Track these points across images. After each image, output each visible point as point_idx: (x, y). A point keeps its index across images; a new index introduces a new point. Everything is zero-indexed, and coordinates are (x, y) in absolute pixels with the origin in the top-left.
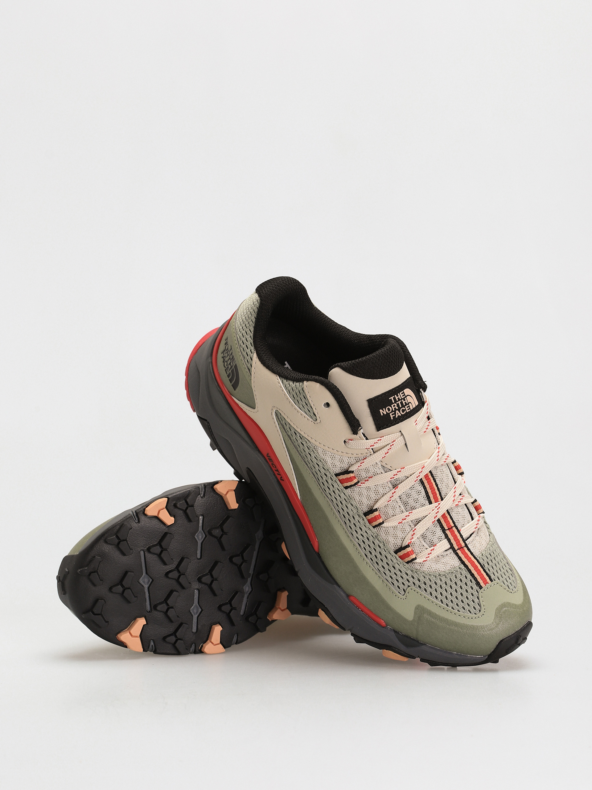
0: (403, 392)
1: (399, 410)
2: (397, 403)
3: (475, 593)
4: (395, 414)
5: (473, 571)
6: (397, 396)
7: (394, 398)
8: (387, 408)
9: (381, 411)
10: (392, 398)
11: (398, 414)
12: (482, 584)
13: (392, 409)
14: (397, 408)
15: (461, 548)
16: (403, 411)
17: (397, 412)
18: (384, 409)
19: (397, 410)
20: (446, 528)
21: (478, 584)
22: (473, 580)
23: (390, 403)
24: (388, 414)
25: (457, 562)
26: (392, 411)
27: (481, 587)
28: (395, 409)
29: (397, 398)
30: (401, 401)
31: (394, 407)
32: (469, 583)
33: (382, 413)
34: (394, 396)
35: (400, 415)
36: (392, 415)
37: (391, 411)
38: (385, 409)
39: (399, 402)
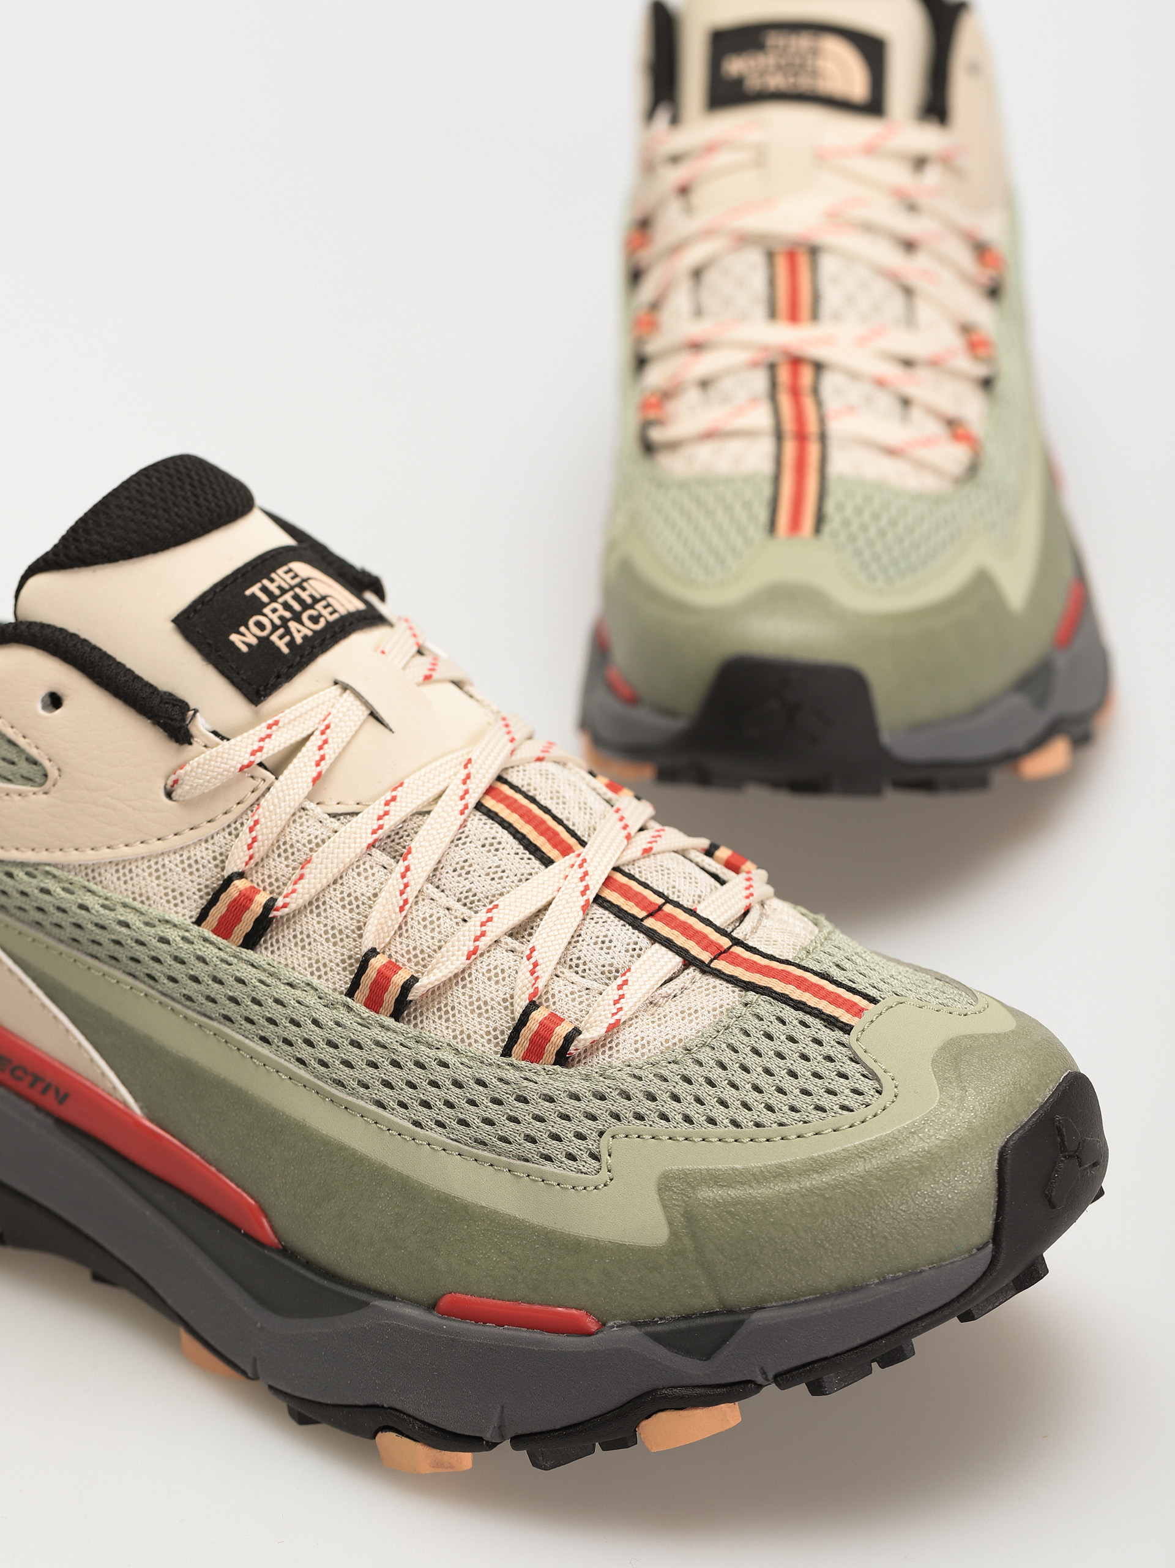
1: (297, 617)
2: (280, 601)
3: (838, 1052)
4: (288, 632)
5: (796, 994)
6: (272, 581)
7: (264, 589)
8: (251, 623)
9: (234, 638)
10: (255, 590)
11: (299, 631)
12: (845, 1017)
13: (271, 621)
14: (288, 615)
15: (721, 953)
16: (315, 620)
17: (293, 625)
18: (243, 630)
19: (289, 620)
20: (641, 914)
21: (831, 1022)
22: (808, 1019)
23: (257, 607)
24: (264, 642)
25: (729, 995)
26: (275, 628)
27: (847, 1029)
28: (281, 618)
29: (272, 587)
30: (293, 593)
31: (277, 615)
32: (799, 1032)
33: (244, 643)
34: (260, 585)
35: (310, 633)
36: (281, 637)
37: (269, 627)
38: (248, 628)
39: (288, 597)
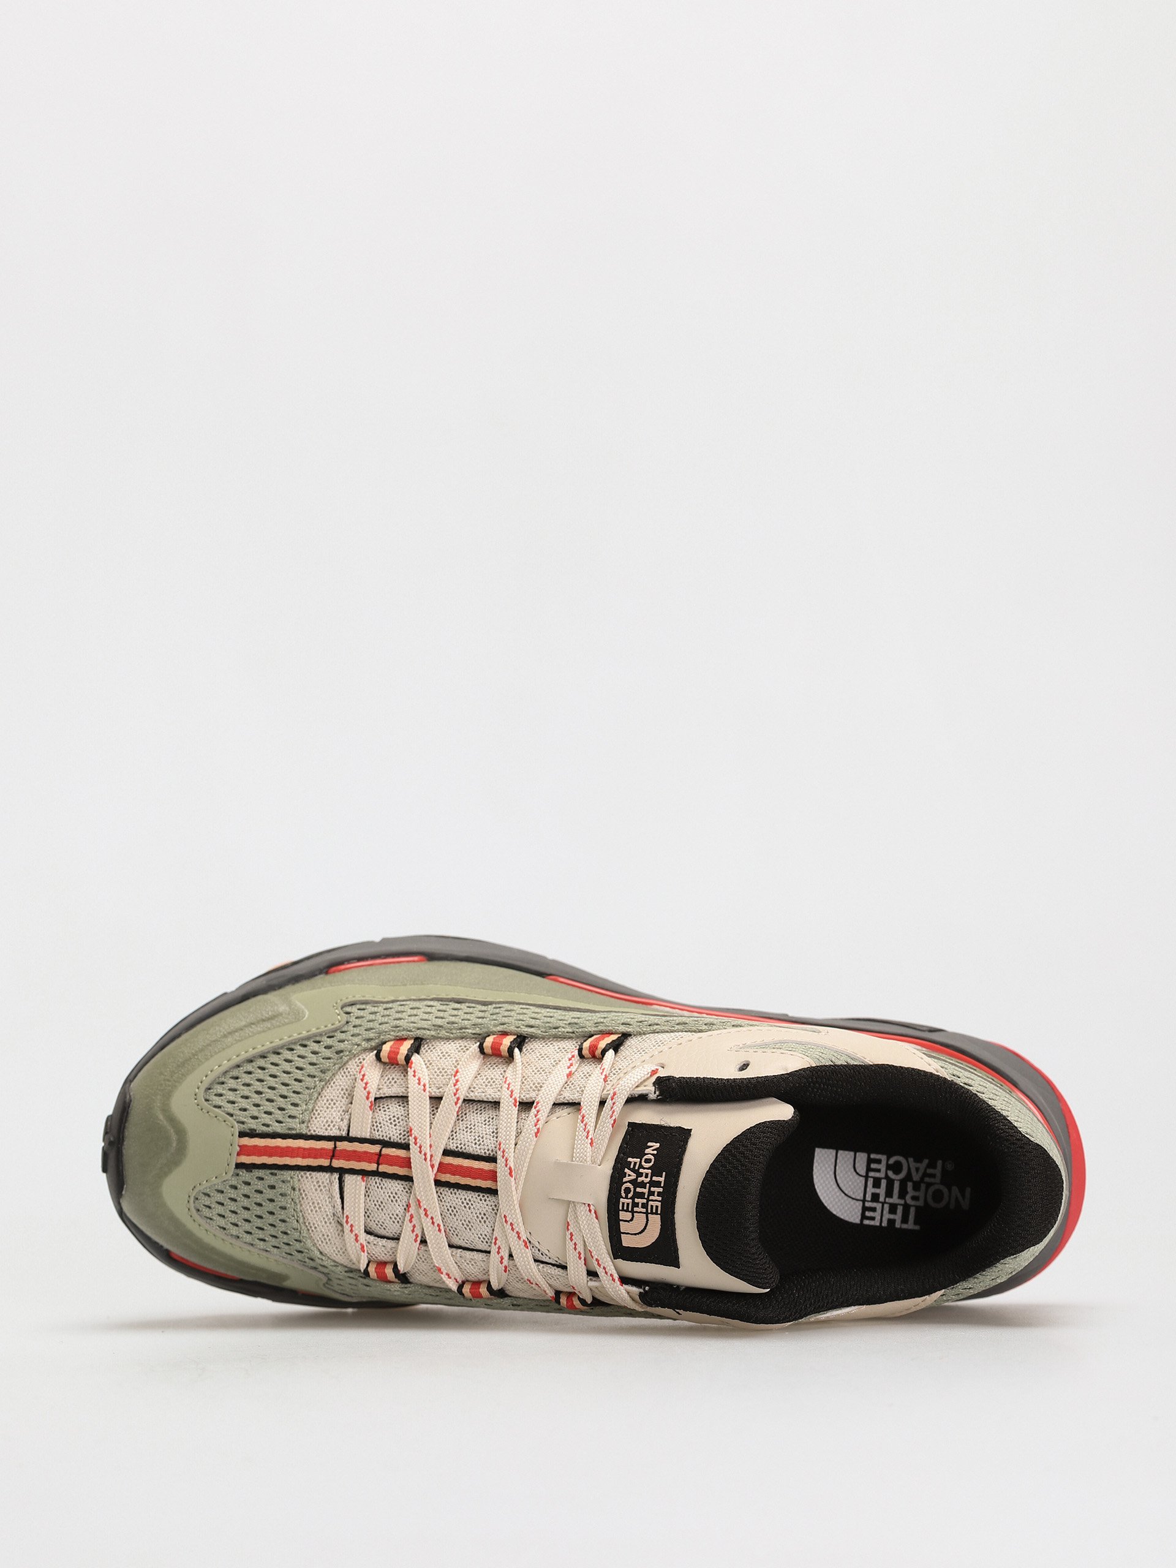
0: (659, 1212)
1: (633, 1182)
2: (648, 1185)
3: (242, 1115)
4: (633, 1170)
5: (279, 1142)
6: (659, 1194)
9: (657, 1145)
12: (246, 1141)
13: (644, 1168)
14: (640, 1179)
15: (334, 1154)
16: (627, 1191)
17: (634, 1177)
18: (655, 1152)
19: (637, 1178)
20: (385, 1151)
21: (252, 1134)
22: (265, 1129)
23: (656, 1171)
24: (641, 1155)
25: (317, 1128)
26: (641, 1166)
27: (242, 1134)
28: (641, 1175)
29: (657, 1190)
30: (646, 1197)
31: (644, 1175)
32: (267, 1119)
33: (652, 1146)
34: (662, 1185)
36: (635, 1163)
38: (652, 1154)
39: (646, 1191)
